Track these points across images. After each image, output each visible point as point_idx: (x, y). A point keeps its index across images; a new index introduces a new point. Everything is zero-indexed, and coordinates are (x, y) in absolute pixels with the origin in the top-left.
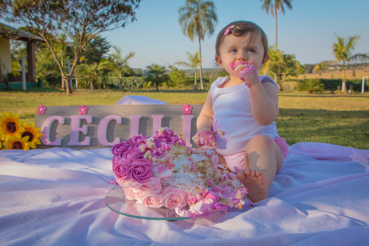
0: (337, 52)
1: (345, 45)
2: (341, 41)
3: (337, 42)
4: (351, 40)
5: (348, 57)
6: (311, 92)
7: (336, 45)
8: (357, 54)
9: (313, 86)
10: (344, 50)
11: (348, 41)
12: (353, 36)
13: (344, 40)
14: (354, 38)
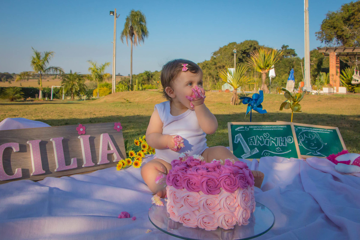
0: (35, 65)
1: (41, 58)
2: (38, 55)
3: (35, 56)
4: (47, 54)
5: (44, 70)
6: (12, 100)
7: (34, 59)
8: (51, 67)
9: (14, 94)
10: (41, 63)
11: (44, 56)
12: (48, 51)
13: (41, 54)
14: (49, 53)
